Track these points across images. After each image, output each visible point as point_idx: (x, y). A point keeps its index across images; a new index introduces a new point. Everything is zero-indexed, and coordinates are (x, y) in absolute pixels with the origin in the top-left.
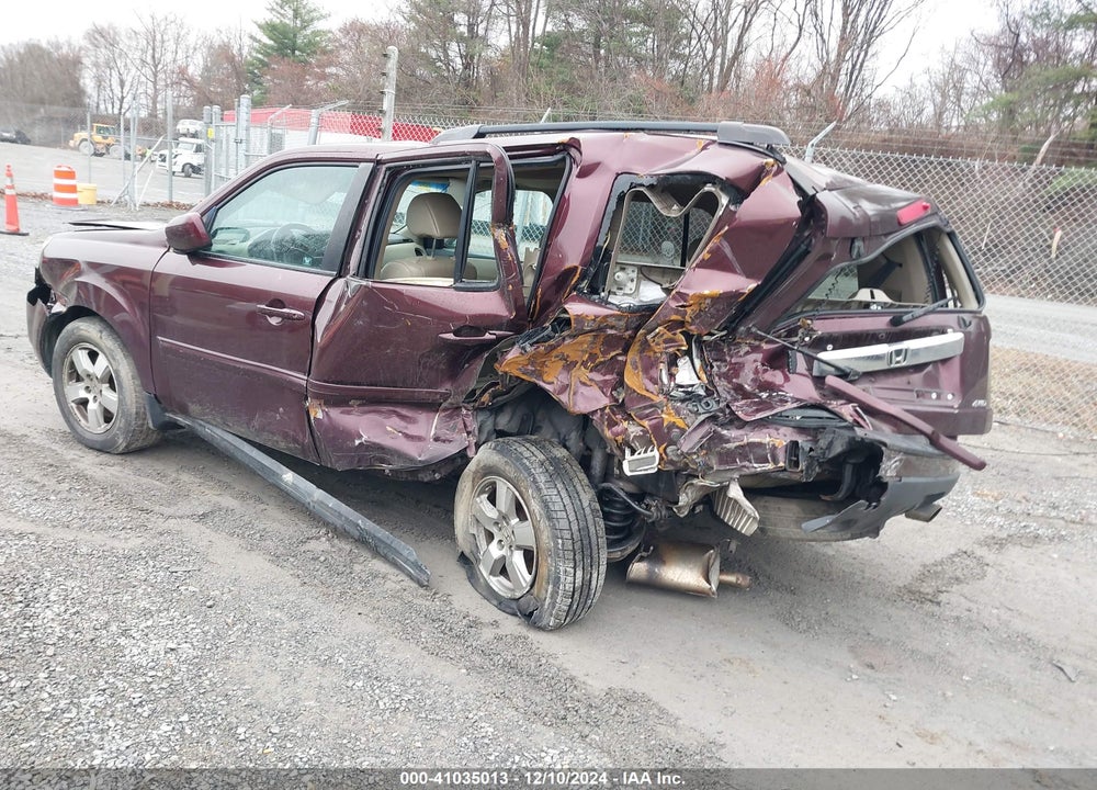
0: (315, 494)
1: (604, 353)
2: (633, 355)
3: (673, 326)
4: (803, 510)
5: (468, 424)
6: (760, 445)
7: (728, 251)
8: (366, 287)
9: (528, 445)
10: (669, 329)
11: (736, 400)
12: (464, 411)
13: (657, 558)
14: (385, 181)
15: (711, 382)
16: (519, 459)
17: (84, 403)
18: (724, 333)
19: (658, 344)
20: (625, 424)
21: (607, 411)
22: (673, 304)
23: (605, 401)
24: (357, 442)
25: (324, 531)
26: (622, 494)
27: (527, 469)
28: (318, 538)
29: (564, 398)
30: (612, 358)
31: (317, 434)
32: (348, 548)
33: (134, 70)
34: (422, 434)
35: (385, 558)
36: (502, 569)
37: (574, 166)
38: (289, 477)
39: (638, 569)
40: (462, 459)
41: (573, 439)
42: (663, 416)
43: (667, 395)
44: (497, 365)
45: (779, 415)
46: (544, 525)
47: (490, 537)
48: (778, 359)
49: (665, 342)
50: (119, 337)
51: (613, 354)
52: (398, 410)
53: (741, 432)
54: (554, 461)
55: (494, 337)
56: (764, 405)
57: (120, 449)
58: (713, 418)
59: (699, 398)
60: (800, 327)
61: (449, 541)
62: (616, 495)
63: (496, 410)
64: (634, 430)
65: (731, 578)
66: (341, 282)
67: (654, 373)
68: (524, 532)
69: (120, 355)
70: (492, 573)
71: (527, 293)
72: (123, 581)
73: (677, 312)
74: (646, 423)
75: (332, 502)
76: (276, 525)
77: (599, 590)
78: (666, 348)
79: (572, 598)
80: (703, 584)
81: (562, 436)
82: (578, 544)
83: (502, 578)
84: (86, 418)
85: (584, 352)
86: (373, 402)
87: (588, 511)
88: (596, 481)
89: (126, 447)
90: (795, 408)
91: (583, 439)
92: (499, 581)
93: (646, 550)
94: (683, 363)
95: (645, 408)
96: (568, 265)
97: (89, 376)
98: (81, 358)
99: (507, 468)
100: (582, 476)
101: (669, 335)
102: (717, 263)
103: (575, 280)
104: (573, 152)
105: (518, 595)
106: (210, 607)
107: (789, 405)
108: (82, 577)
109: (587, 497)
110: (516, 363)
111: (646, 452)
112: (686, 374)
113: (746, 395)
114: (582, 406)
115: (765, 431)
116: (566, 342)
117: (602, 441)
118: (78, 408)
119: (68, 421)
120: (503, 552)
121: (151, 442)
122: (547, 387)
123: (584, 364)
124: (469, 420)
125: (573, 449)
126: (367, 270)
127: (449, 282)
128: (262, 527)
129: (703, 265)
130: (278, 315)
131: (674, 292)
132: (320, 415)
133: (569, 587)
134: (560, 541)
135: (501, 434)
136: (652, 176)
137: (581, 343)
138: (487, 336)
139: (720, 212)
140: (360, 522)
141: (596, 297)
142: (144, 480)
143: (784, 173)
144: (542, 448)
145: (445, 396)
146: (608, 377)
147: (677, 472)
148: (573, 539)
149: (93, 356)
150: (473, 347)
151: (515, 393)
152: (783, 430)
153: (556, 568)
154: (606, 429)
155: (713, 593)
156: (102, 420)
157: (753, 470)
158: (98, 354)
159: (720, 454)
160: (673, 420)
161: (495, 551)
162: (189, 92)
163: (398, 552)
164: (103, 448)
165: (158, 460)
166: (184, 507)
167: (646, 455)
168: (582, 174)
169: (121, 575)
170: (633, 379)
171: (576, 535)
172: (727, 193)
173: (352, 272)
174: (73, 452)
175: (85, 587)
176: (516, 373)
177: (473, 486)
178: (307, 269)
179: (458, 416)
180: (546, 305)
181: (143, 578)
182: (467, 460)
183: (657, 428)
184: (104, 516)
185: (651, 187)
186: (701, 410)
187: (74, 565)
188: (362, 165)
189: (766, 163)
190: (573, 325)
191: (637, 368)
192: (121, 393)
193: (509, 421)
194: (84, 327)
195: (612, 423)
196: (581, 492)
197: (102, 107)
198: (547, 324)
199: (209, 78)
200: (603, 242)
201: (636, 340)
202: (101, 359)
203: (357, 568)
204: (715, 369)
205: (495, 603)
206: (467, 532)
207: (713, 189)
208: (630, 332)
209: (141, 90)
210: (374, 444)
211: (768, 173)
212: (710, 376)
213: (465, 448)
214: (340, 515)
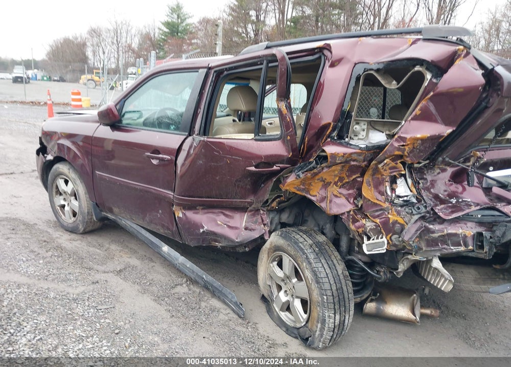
0: (180, 259)
1: (348, 177)
2: (367, 177)
3: (395, 158)
4: (479, 273)
5: (264, 219)
6: (456, 235)
7: (432, 108)
8: (204, 141)
9: (301, 234)
10: (393, 160)
11: (436, 205)
12: (262, 212)
13: (381, 300)
14: (214, 79)
15: (419, 193)
16: (296, 243)
17: (63, 206)
18: (427, 162)
19: (385, 170)
20: (364, 221)
21: (352, 213)
22: (396, 144)
23: (350, 207)
24: (201, 231)
25: (185, 280)
26: (361, 263)
27: (302, 250)
28: (181, 285)
29: (323, 205)
30: (354, 179)
31: (180, 225)
32: (198, 290)
33: (109, 47)
34: (238, 225)
35: (219, 298)
36: (288, 308)
37: (327, 62)
38: (166, 248)
39: (370, 307)
40: (261, 241)
41: (328, 228)
42: (389, 216)
43: (392, 202)
44: (281, 186)
45: (467, 214)
46: (314, 286)
47: (279, 288)
48: (459, 177)
49: (390, 169)
50: (78, 172)
51: (354, 177)
52: (224, 211)
53: (441, 227)
54: (318, 244)
55: (279, 168)
56: (456, 208)
57: (81, 231)
58: (423, 218)
59: (413, 204)
60: (472, 156)
61: (255, 285)
62: (356, 263)
63: (280, 211)
64: (369, 225)
65: (428, 311)
66: (190, 139)
67: (382, 188)
68: (301, 288)
69: (78, 182)
70: (281, 310)
71: (298, 140)
72: (70, 316)
73: (399, 149)
74: (378, 221)
75: (189, 264)
76: (159, 277)
77: (349, 325)
78: (391, 173)
79: (333, 332)
80: (411, 316)
81: (321, 227)
82: (336, 300)
83: (287, 313)
84: (64, 214)
85: (336, 176)
86: (209, 207)
87: (342, 277)
88: (344, 254)
89: (84, 230)
90: (477, 210)
91: (334, 229)
92: (285, 315)
93: (375, 295)
94: (400, 182)
95: (377, 211)
96: (324, 122)
97: (65, 192)
98: (61, 183)
99: (289, 248)
100: (337, 254)
101: (393, 164)
102: (425, 116)
103: (329, 131)
104: (326, 52)
105: (298, 325)
106: (117, 334)
107: (473, 208)
108: (48, 313)
109: (341, 267)
110: (294, 184)
111: (377, 238)
112: (403, 189)
113: (442, 202)
114: (335, 211)
115: (458, 225)
116: (324, 171)
117: (347, 230)
118: (61, 210)
119: (56, 216)
120: (288, 298)
121: (97, 227)
122: (313, 198)
123: (336, 183)
124: (265, 217)
125: (329, 235)
126: (205, 131)
127: (252, 136)
128: (151, 277)
129: (416, 118)
130: (157, 158)
131: (396, 136)
132: (181, 215)
133: (332, 326)
134: (325, 297)
135: (283, 225)
136: (378, 63)
137: (334, 171)
138: (275, 168)
139: (426, 84)
140: (204, 276)
141: (343, 141)
142: (91, 249)
143: (471, 55)
144: (310, 236)
145: (251, 204)
146: (351, 192)
147: (397, 252)
148: (333, 295)
149: (66, 182)
150: (267, 174)
151: (292, 201)
152: (470, 224)
153: (323, 313)
154: (351, 224)
155: (418, 322)
156: (72, 216)
157: (451, 251)
158: (68, 181)
159: (427, 241)
160: (396, 218)
161: (283, 297)
162: (132, 55)
163: (226, 295)
164: (72, 230)
165: (100, 236)
166: (111, 266)
167: (377, 241)
168: (332, 65)
169: (69, 312)
170: (368, 192)
171: (335, 293)
172: (431, 71)
173: (196, 133)
174: (58, 233)
175: (47, 321)
176: (293, 190)
177: (268, 257)
178: (172, 132)
179: (258, 215)
180: (310, 148)
181: (81, 314)
182: (265, 241)
183: (386, 223)
184: (67, 272)
185: (378, 71)
186: (414, 212)
187: (45, 305)
188: (201, 70)
189: (459, 49)
190: (329, 159)
191: (370, 185)
192: (79, 202)
193: (288, 217)
194: (61, 167)
195: (355, 221)
196: (337, 265)
197: (96, 64)
198: (312, 160)
199: (141, 48)
200: (347, 107)
201: (370, 167)
202: (70, 183)
203: (203, 304)
204: (421, 185)
205: (284, 329)
206: (265, 283)
207: (421, 69)
208: (365, 163)
209: (112, 56)
210: (211, 231)
211: (459, 56)
212: (418, 190)
213: (263, 235)
214: (193, 272)
